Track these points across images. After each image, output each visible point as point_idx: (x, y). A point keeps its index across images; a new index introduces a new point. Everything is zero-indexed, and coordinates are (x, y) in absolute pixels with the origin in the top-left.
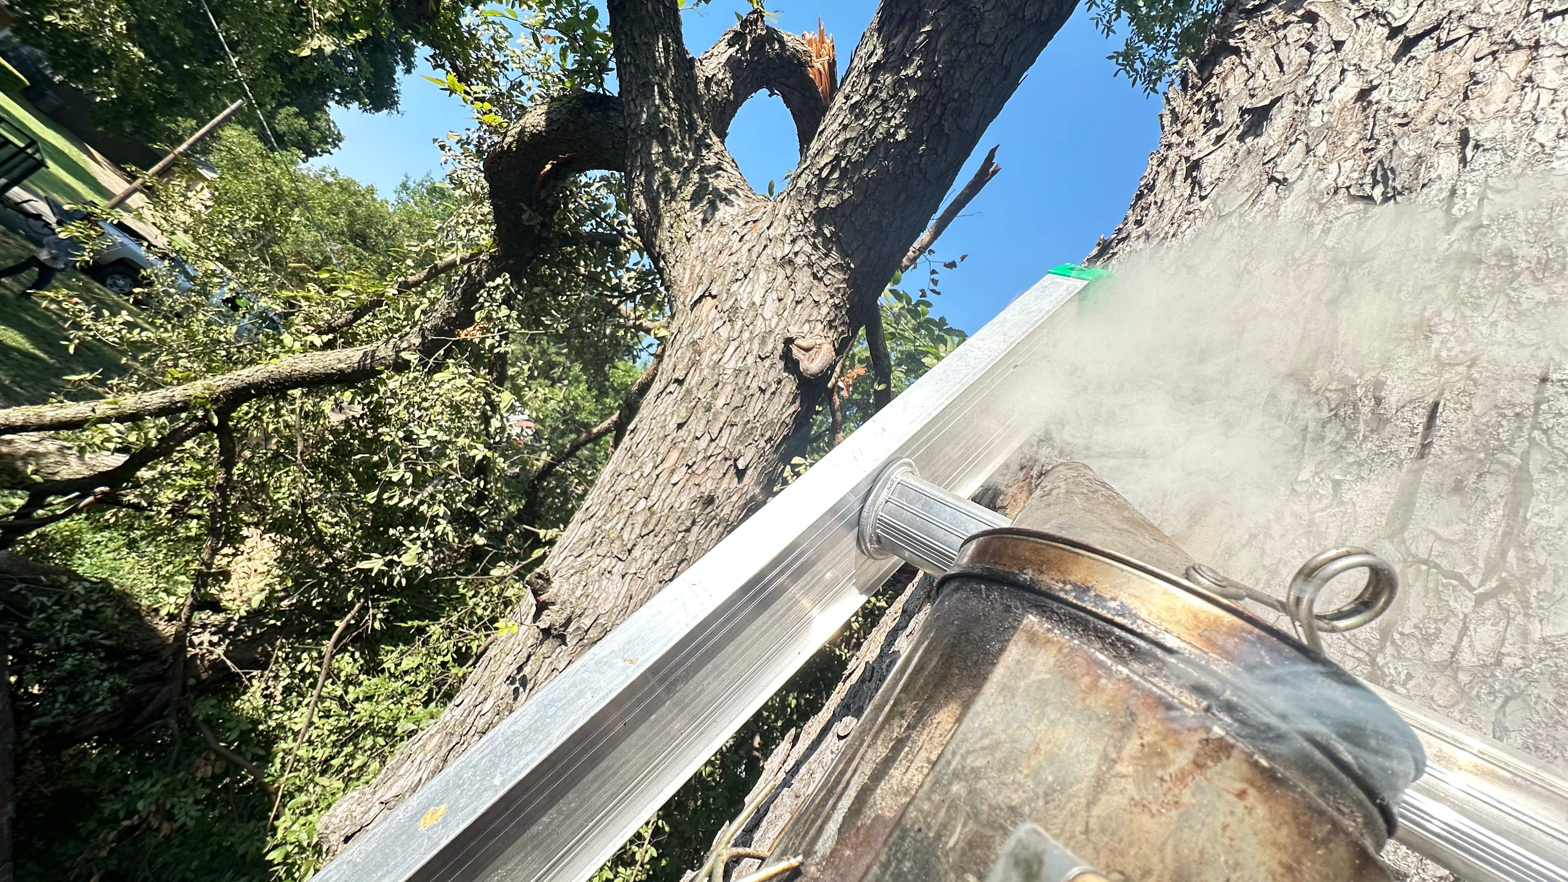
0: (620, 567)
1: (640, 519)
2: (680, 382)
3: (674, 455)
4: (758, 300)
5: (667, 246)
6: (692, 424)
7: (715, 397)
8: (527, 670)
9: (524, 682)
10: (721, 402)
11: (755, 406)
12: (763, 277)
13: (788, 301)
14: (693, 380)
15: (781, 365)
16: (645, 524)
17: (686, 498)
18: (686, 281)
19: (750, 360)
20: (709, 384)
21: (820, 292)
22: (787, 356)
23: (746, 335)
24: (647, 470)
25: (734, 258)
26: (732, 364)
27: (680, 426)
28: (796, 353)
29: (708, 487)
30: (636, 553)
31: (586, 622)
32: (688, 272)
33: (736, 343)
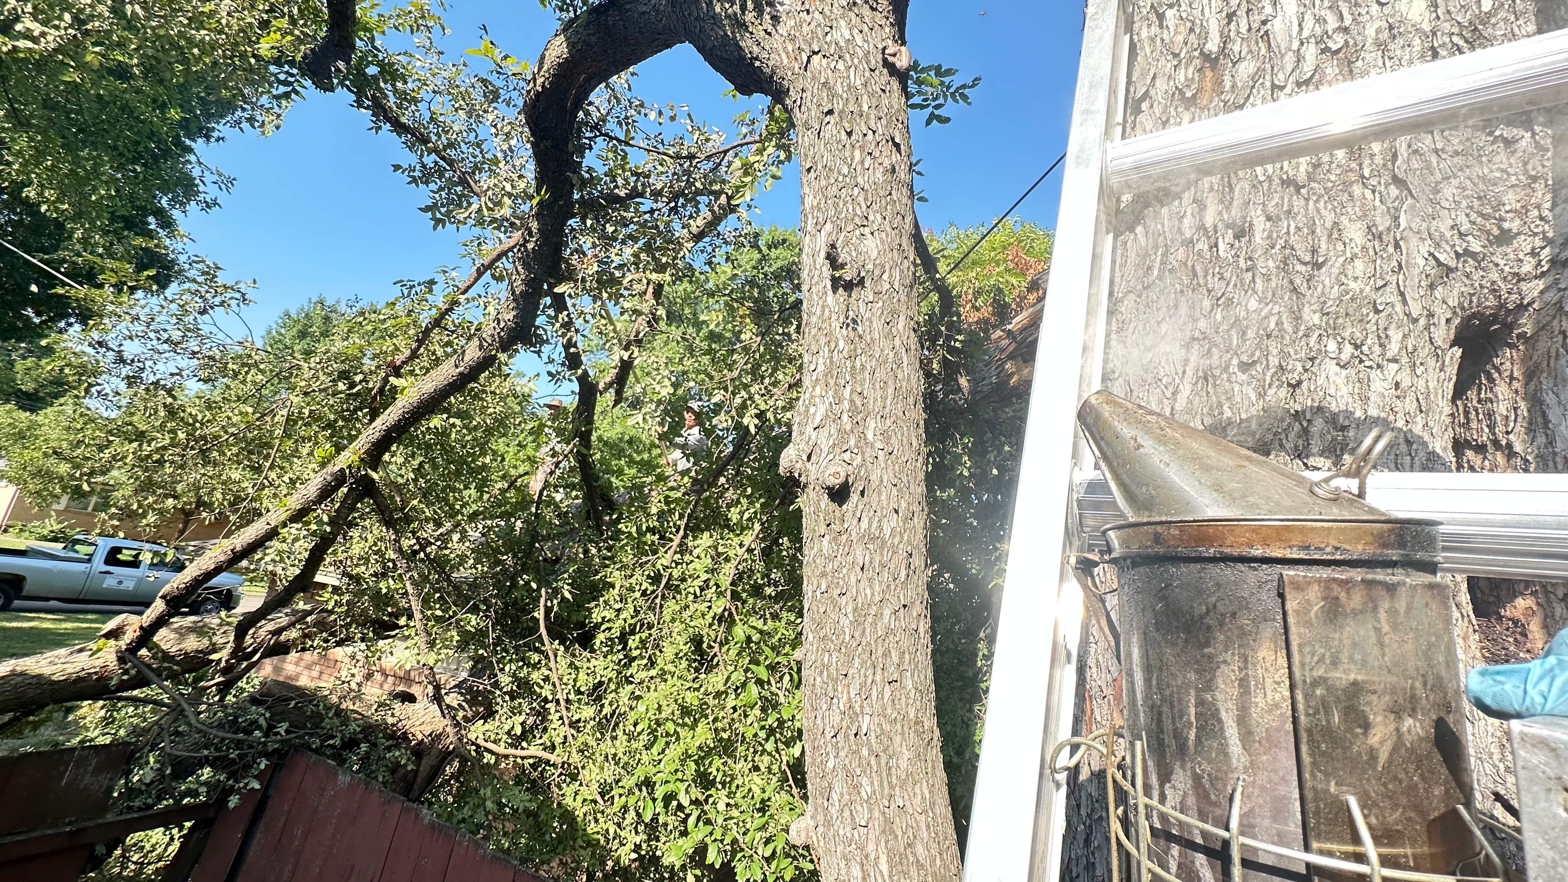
0: (867, 231)
1: (861, 199)
2: (830, 112)
3: (857, 153)
4: (848, 37)
5: (756, 50)
6: (856, 129)
7: (860, 106)
8: (851, 313)
9: (854, 321)
10: (865, 108)
11: (885, 101)
12: (843, 23)
13: (866, 29)
14: (838, 106)
15: (885, 71)
16: (866, 199)
17: (879, 175)
18: (785, 61)
19: (867, 74)
20: (852, 101)
21: (879, 18)
22: (886, 64)
23: (856, 61)
24: (845, 170)
25: (813, 24)
26: (858, 82)
27: (849, 134)
28: (890, 59)
29: (887, 163)
30: (871, 218)
31: (870, 267)
32: (784, 56)
33: (852, 70)
